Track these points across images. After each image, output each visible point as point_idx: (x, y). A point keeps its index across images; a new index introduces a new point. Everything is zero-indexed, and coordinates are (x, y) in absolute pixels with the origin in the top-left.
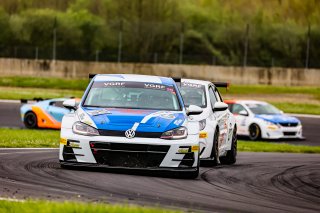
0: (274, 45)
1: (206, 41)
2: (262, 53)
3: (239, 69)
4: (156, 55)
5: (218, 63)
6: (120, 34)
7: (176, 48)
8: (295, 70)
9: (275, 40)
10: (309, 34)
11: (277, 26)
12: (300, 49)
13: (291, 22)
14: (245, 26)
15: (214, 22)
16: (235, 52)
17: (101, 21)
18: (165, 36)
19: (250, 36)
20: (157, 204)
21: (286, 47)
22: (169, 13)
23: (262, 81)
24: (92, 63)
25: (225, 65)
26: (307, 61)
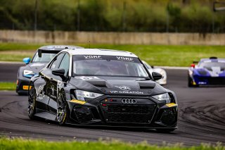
0: (55, 15)
2: (48, 21)
3: (31, 32)
5: (16, 28)
8: (71, 33)
10: (79, 8)
12: (73, 18)
16: (28, 20)
21: (64, 17)
23: (48, 40)
25: (21, 30)
26: (78, 26)
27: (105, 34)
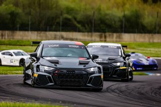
0: (107, 21)
1: (74, 20)
2: (102, 25)
3: (90, 33)
4: (48, 27)
5: (79, 31)
6: (30, 17)
7: (58, 23)
8: (118, 34)
9: (107, 19)
10: (124, 16)
11: (108, 12)
12: (120, 23)
13: (115, 10)
14: (93, 12)
15: (77, 10)
16: (88, 26)
17: (20, 10)
18: (53, 18)
19: (95, 17)
20: (50, 102)
21: (113, 22)
22: (54, 6)
23: (102, 39)
24: (15, 31)
25: (83, 32)
26: (123, 29)
27: (143, 35)
